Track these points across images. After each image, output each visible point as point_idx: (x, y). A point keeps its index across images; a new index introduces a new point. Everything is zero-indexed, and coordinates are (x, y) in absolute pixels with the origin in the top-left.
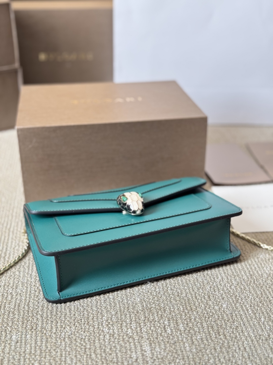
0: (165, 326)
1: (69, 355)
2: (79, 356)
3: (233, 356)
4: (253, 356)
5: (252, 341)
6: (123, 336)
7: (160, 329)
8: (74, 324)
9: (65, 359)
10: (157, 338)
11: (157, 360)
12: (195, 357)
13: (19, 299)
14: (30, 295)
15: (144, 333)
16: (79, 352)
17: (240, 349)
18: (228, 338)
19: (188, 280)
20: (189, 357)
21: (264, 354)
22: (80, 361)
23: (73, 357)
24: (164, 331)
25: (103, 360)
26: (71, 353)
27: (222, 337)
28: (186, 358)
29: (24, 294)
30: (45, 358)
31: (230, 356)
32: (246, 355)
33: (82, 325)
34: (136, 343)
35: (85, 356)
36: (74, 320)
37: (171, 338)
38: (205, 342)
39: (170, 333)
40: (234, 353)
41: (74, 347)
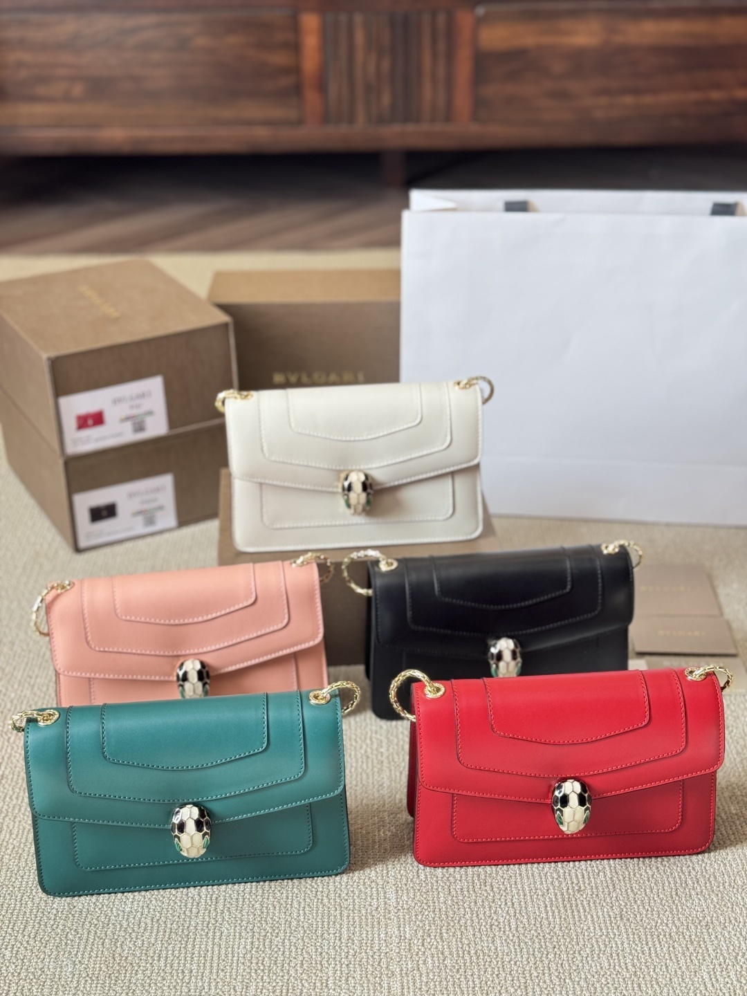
0: (418, 870)
1: (297, 897)
2: (308, 900)
3: (495, 913)
4: (520, 913)
5: (525, 895)
6: (364, 880)
7: (411, 873)
9: (292, 902)
10: (406, 885)
11: (402, 911)
15: (391, 877)
16: (309, 894)
17: (506, 904)
18: (495, 889)
21: (535, 913)
22: (309, 905)
23: (301, 901)
24: (416, 876)
25: (337, 906)
26: (299, 896)
27: (488, 888)
28: (437, 910)
30: (268, 899)
31: (492, 911)
32: (512, 911)
34: (380, 889)
35: (316, 901)
37: (424, 885)
38: (466, 893)
39: (423, 880)
40: (498, 909)
41: (304, 889)
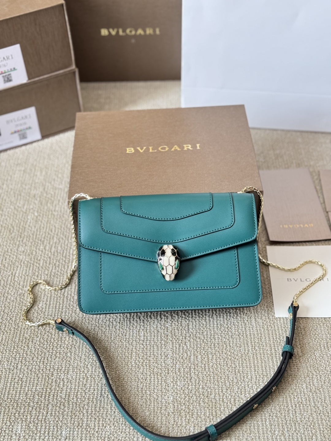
8: (114, 424)
13: (69, 387)
14: (79, 382)
19: (219, 377)
29: (74, 381)
33: (120, 425)
36: (114, 419)
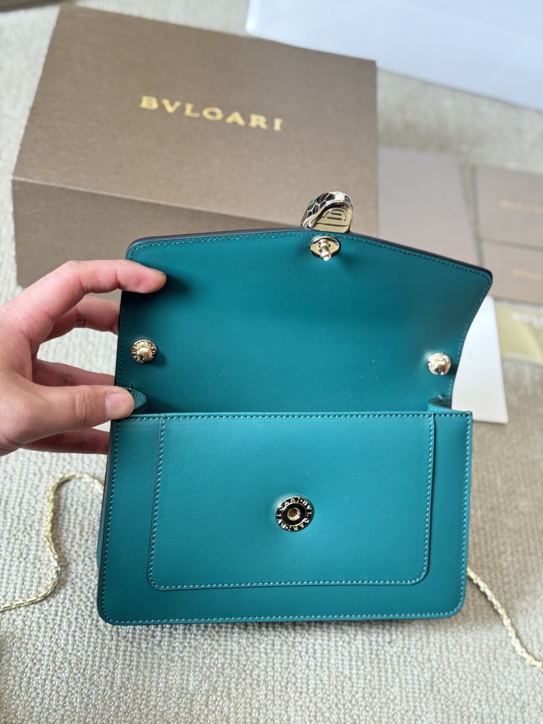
12: (241, 653)
20: (234, 653)
